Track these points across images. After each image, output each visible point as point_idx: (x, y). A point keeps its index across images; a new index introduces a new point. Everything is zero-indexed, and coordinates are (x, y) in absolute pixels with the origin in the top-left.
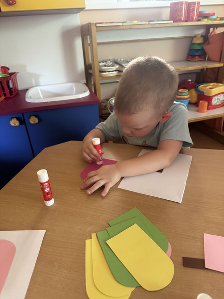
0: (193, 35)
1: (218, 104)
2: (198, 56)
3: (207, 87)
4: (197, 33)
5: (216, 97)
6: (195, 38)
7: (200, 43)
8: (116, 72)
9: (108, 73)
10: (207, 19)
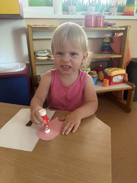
0: (104, 37)
1: (117, 81)
2: (107, 50)
3: (110, 70)
4: (106, 36)
5: (116, 77)
6: (105, 39)
7: (108, 43)
8: (47, 57)
9: (41, 57)
10: (111, 27)
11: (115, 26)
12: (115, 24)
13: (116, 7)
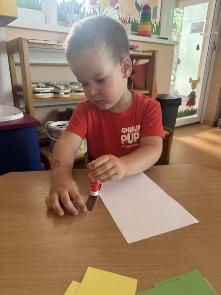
8: (52, 94)
9: (42, 94)
10: (133, 51)
11: (138, 49)
12: (137, 47)
13: (129, 22)
